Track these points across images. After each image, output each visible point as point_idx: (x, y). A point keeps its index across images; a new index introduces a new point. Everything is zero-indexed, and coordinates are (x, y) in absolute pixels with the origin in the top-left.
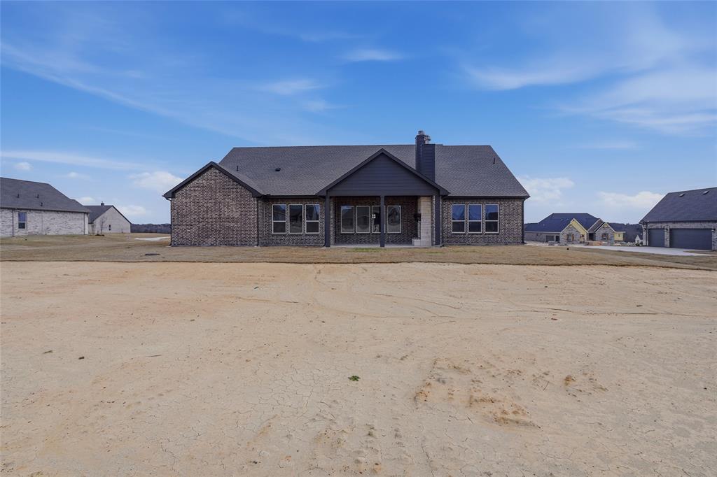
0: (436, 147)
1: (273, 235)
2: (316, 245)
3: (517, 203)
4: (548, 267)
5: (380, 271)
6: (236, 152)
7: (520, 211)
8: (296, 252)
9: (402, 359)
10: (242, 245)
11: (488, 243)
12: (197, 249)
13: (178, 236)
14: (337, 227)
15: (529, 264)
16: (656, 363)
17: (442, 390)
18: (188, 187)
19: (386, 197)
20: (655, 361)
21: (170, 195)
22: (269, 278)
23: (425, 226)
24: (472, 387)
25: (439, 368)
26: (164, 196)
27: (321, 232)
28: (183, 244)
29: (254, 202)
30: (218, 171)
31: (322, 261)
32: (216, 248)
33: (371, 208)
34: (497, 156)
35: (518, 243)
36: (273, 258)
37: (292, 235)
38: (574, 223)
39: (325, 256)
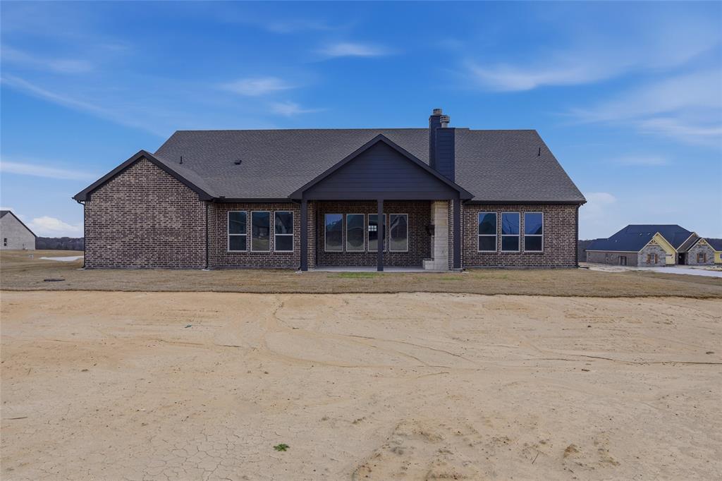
0: (456, 132)
1: (229, 254)
2: (290, 268)
3: (568, 210)
4: (600, 300)
5: (366, 304)
6: (179, 136)
7: (572, 221)
8: (257, 277)
9: (355, 422)
10: (185, 268)
11: (528, 267)
12: (120, 273)
13: (95, 254)
14: (319, 244)
15: (576, 296)
16: (700, 429)
17: (395, 463)
18: (108, 186)
19: (385, 201)
20: (701, 426)
21: (84, 197)
22: (211, 313)
23: (441, 242)
24: (436, 458)
25: (400, 435)
26: (75, 198)
27: (295, 250)
28: (101, 266)
29: (202, 206)
30: (151, 164)
31: (290, 290)
32: (148, 271)
33: (367, 217)
34: (544, 145)
35: (569, 267)
36: (222, 286)
37: (255, 254)
38: (658, 239)
39: (296, 283)
